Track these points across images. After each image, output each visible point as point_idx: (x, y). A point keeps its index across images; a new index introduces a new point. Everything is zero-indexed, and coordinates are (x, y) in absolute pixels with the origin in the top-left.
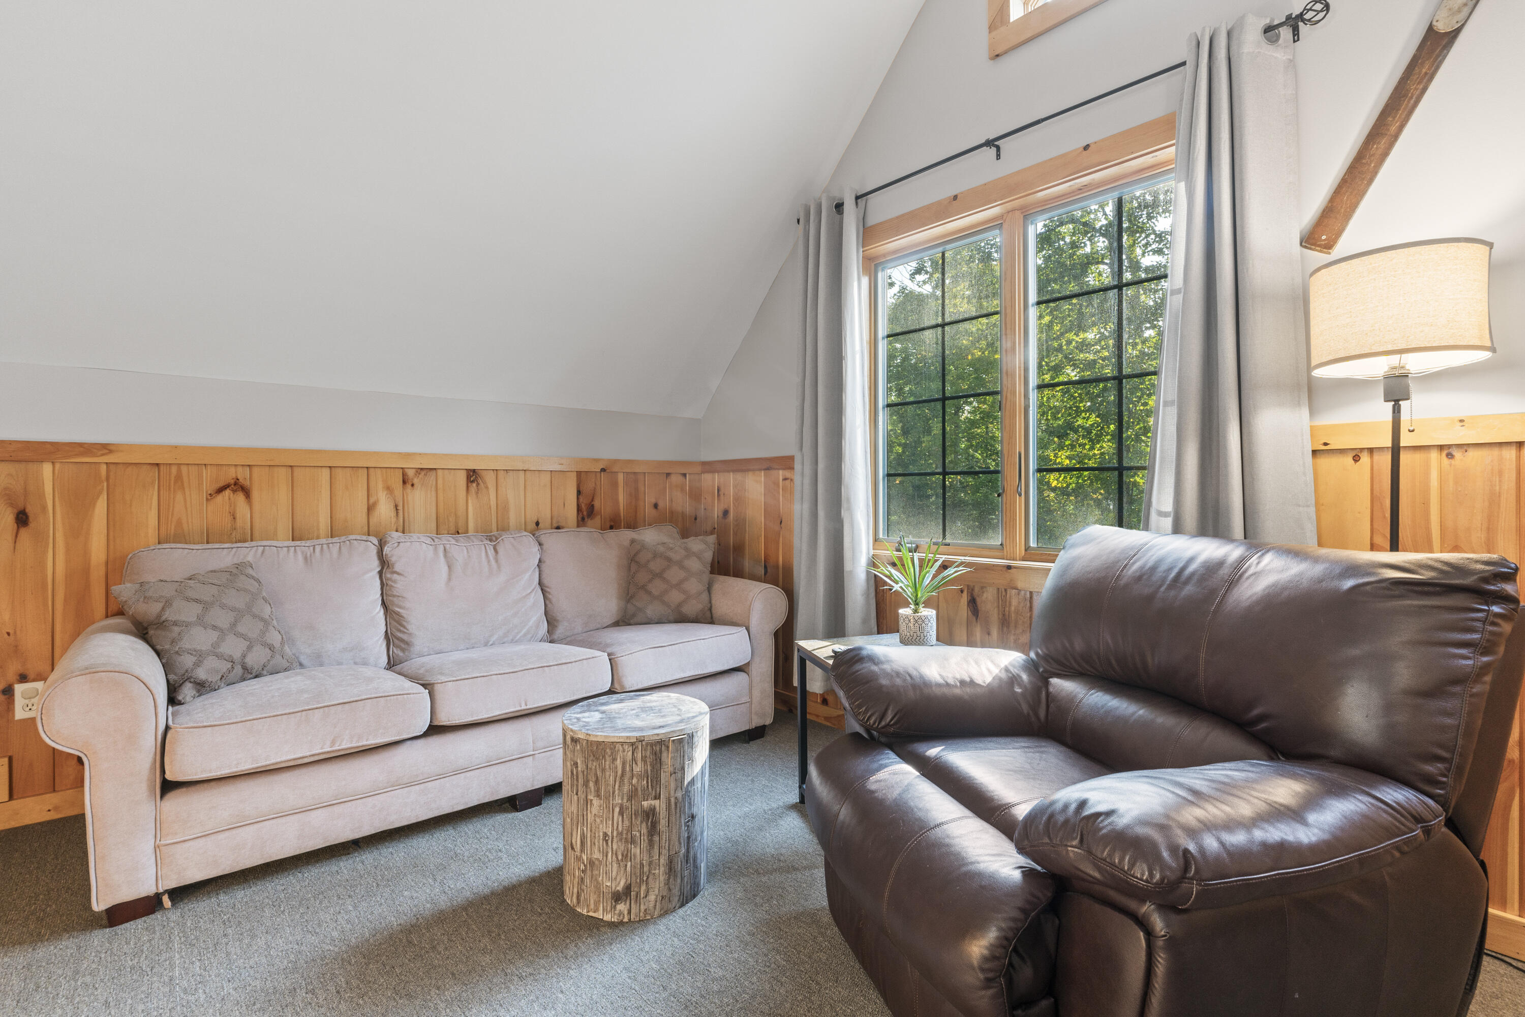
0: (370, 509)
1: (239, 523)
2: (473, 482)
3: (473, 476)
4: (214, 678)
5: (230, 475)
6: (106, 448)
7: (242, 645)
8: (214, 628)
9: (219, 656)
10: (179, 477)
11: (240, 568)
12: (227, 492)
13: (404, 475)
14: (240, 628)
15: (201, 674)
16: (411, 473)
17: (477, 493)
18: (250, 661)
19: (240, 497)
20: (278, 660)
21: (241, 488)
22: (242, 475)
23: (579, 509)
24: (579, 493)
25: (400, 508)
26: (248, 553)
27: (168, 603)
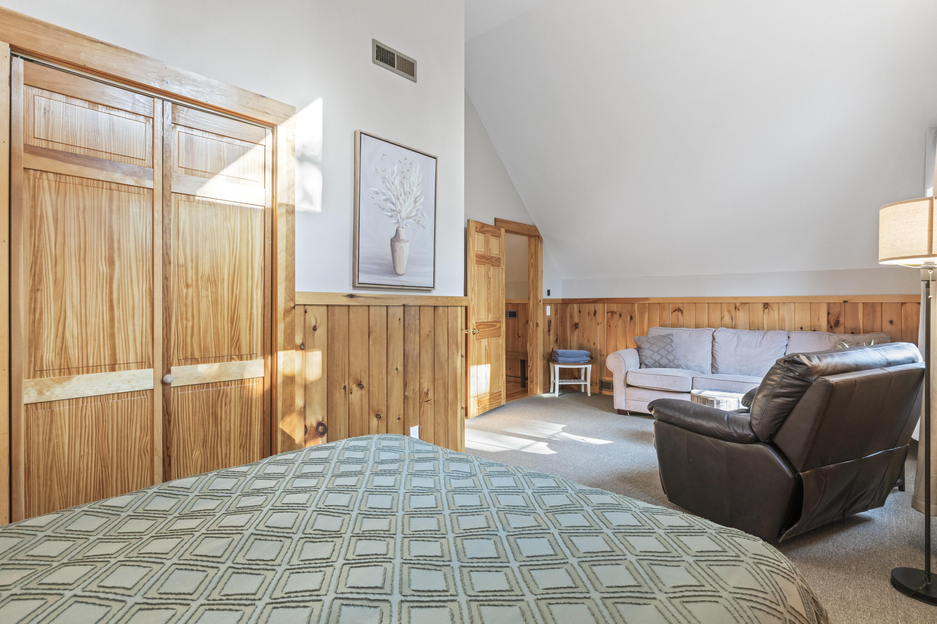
0: (722, 318)
1: (680, 322)
2: (766, 308)
3: (766, 305)
4: (650, 364)
5: (677, 306)
6: (647, 299)
7: (659, 357)
8: (652, 351)
9: (652, 359)
10: (664, 307)
11: (667, 336)
12: (676, 312)
13: (735, 306)
14: (660, 352)
15: (646, 362)
16: (738, 305)
17: (768, 313)
18: (661, 362)
19: (680, 313)
20: (671, 364)
21: (679, 310)
22: (681, 306)
23: (828, 322)
24: (829, 314)
25: (734, 319)
26: (674, 331)
27: (643, 342)
